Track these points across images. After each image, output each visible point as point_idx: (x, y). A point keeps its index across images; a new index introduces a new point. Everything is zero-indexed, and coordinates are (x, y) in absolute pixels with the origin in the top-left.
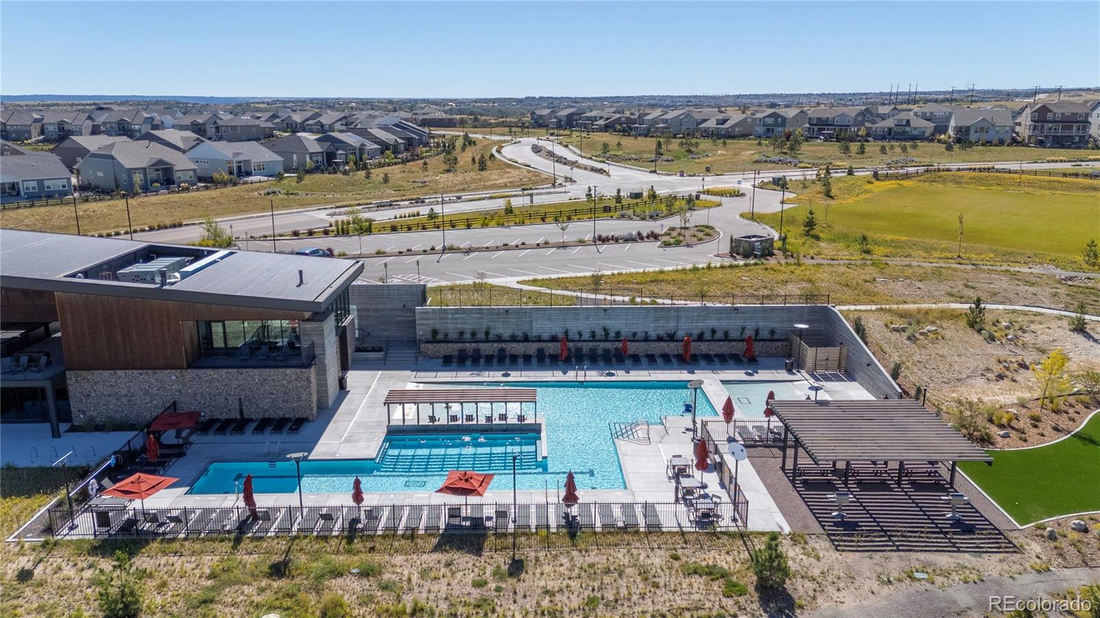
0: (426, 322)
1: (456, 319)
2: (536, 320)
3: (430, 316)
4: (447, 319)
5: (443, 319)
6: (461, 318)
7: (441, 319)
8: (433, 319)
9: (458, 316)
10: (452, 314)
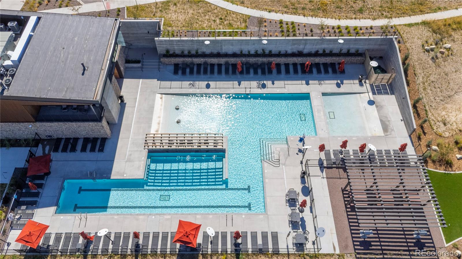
0: (162, 46)
1: (179, 44)
2: (224, 45)
3: (164, 43)
4: (173, 44)
5: (172, 44)
6: (181, 44)
7: (170, 44)
8: (166, 44)
9: (179, 43)
10: (176, 42)
